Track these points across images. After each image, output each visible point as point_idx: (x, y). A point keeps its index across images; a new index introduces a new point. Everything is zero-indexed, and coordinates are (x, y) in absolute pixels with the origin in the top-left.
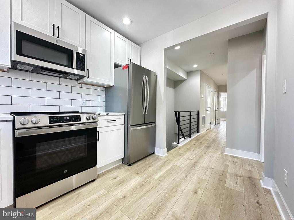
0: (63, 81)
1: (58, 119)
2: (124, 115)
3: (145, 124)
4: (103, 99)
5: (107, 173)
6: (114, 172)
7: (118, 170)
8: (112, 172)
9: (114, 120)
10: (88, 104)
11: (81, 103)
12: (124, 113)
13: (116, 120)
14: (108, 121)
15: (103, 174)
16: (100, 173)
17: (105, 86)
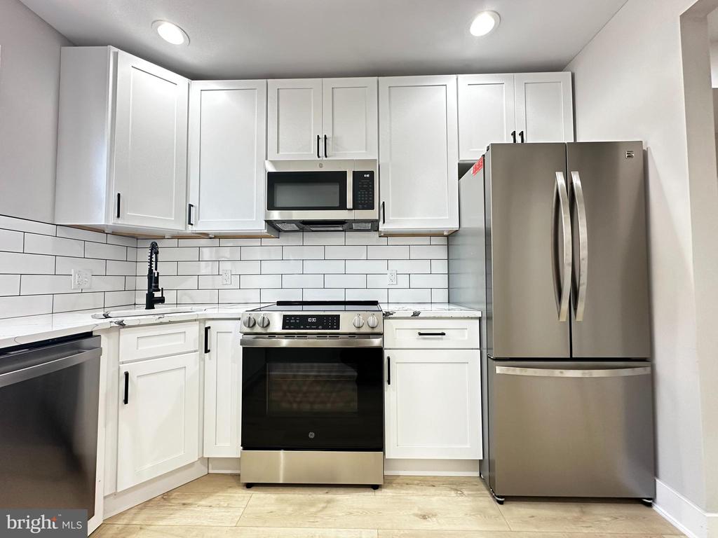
0: (353, 238)
1: (298, 321)
2: (480, 319)
3: (571, 359)
4: (441, 267)
5: (418, 484)
6: (439, 492)
7: (453, 493)
8: (432, 490)
9: (440, 332)
10: (403, 282)
11: (385, 281)
12: (479, 314)
13: (444, 334)
14: (420, 334)
15: (408, 482)
16: (401, 473)
17: (445, 233)
